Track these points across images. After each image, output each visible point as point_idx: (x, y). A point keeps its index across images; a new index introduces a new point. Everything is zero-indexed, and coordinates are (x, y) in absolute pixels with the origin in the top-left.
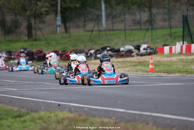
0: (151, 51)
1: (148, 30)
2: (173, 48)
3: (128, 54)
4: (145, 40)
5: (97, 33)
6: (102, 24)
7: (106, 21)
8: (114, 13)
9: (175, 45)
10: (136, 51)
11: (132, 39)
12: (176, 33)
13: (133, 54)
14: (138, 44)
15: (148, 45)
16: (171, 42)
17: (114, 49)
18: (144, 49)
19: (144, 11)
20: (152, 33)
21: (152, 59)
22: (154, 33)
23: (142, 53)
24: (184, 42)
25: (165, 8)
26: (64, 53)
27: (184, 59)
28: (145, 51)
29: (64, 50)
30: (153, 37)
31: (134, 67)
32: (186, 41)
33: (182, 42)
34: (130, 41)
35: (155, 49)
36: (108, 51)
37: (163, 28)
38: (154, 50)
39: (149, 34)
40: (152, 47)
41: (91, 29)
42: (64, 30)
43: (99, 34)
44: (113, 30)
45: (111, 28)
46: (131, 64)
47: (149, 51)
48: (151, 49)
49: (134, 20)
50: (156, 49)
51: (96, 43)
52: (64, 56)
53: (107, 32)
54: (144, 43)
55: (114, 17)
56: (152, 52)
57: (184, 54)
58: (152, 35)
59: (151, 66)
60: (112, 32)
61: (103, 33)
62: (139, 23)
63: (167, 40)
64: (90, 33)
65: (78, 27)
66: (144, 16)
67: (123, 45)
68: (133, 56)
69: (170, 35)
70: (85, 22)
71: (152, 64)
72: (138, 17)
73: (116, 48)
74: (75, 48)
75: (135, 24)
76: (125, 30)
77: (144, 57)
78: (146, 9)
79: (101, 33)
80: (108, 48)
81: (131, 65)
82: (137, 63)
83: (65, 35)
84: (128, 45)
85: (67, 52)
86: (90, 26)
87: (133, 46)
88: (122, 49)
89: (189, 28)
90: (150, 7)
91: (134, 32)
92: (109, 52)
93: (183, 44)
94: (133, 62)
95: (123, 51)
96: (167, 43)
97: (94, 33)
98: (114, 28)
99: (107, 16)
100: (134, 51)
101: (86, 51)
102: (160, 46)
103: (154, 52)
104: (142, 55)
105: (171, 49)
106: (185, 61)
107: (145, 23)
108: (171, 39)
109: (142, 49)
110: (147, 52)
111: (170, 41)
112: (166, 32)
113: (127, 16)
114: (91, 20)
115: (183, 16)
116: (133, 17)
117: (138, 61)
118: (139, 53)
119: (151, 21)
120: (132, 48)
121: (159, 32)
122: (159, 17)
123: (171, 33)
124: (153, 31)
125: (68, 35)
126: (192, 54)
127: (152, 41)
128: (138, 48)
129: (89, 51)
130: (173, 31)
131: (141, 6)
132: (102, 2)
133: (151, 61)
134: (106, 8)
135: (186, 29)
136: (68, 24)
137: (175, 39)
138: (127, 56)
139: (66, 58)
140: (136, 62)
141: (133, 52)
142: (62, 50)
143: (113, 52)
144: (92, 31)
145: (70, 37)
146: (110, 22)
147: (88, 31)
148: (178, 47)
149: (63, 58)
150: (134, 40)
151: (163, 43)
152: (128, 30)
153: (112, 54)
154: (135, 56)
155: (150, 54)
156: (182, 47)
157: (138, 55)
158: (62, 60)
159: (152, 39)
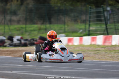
0: (26, 42)
10: (8, 42)
13: (5, 44)
18: (18, 40)
23: (15, 44)
28: (18, 42)
38: (29, 42)
47: (23, 41)
50: (31, 39)
68: (5, 46)
100: (6, 41)
104: (15, 46)
109: (15, 40)
110: (21, 43)
118: (11, 44)
120: (4, 38)
128: (11, 38)
154: (8, 46)
157: (11, 45)
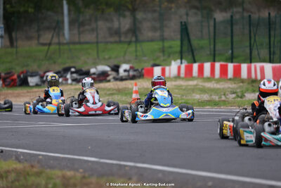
0: (135, 73)
1: (129, 43)
2: (167, 69)
3: (101, 78)
4: (127, 58)
5: (57, 47)
6: (64, 35)
7: (70, 29)
8: (81, 19)
9: (169, 64)
10: (113, 74)
11: (107, 57)
12: (170, 47)
13: (108, 78)
14: (116, 63)
15: (131, 65)
16: (164, 60)
17: (81, 70)
18: (125, 71)
19: (124, 16)
20: (136, 47)
21: (136, 85)
22: (139, 48)
23: (122, 77)
24: (183, 61)
25: (155, 11)
26: (8, 76)
27: (182, 86)
28: (126, 74)
29: (9, 71)
30: (138, 54)
31: (110, 97)
32: (186, 59)
33: (179, 61)
34: (104, 59)
35: (140, 70)
36: (72, 73)
37: (152, 40)
38: (140, 73)
39: (132, 48)
40: (136, 68)
41: (48, 42)
42: (8, 43)
43: (60, 49)
44: (80, 43)
45: (77, 40)
46: (105, 92)
47: (131, 73)
48: (135, 70)
49: (110, 29)
50: (142, 70)
51: (55, 63)
52: (8, 80)
53: (71, 46)
54: (125, 62)
55: (82, 24)
56: (136, 75)
57: (183, 79)
58: (136, 51)
59: (134, 96)
60: (78, 46)
61: (66, 47)
62: (117, 33)
63: (158, 57)
64: (46, 48)
65: (29, 38)
66: (125, 23)
67: (95, 65)
68: (109, 81)
69: (163, 50)
70: (38, 31)
71: (136, 92)
72: (116, 25)
73: (84, 69)
74: (25, 69)
75: (111, 35)
76: (97, 43)
77: (124, 82)
78: (128, 13)
79: (61, 47)
80: (73, 70)
81: (106, 94)
82: (115, 91)
83: (10, 50)
84: (102, 64)
85: (13, 75)
86: (46, 37)
87: (109, 66)
88: (93, 70)
89: (189, 41)
90: (134, 11)
91: (110, 46)
92: (75, 75)
93: (181, 63)
94: (109, 90)
95: (94, 74)
96: (157, 62)
97: (52, 47)
98: (82, 40)
99: (71, 23)
100: (110, 73)
101: (41, 73)
102: (147, 66)
103: (139, 75)
104: (122, 79)
105: (163, 71)
106: (184, 88)
107: (126, 33)
108: (164, 57)
109: (121, 70)
110: (129, 75)
111: (162, 58)
112: (156, 46)
113: (101, 24)
114: (48, 28)
115: (181, 22)
116: (109, 25)
117: (116, 87)
118: (117, 77)
119: (134, 31)
120: (108, 69)
121: (147, 47)
122: (146, 25)
123: (163, 47)
124: (138, 45)
125: (14, 50)
126: (194, 77)
127: (136, 59)
128: (116, 69)
129: (45, 73)
130: (167, 44)
131: (119, 9)
132: (65, 2)
133: (135, 88)
134: (69, 10)
135: (186, 42)
136: (14, 35)
137: (169, 56)
138: (101, 81)
139: (12, 84)
140: (113, 90)
141: (108, 75)
142: (6, 72)
143: (80, 75)
144: (50, 44)
145: (17, 52)
146: (76, 31)
147: (44, 45)
148: (173, 68)
149: (6, 83)
150: (110, 58)
151: (152, 62)
152: (101, 42)
153: (79, 77)
154: (112, 80)
155: (133, 78)
156: (179, 68)
157: (116, 79)
158: (6, 86)
159: (136, 56)
